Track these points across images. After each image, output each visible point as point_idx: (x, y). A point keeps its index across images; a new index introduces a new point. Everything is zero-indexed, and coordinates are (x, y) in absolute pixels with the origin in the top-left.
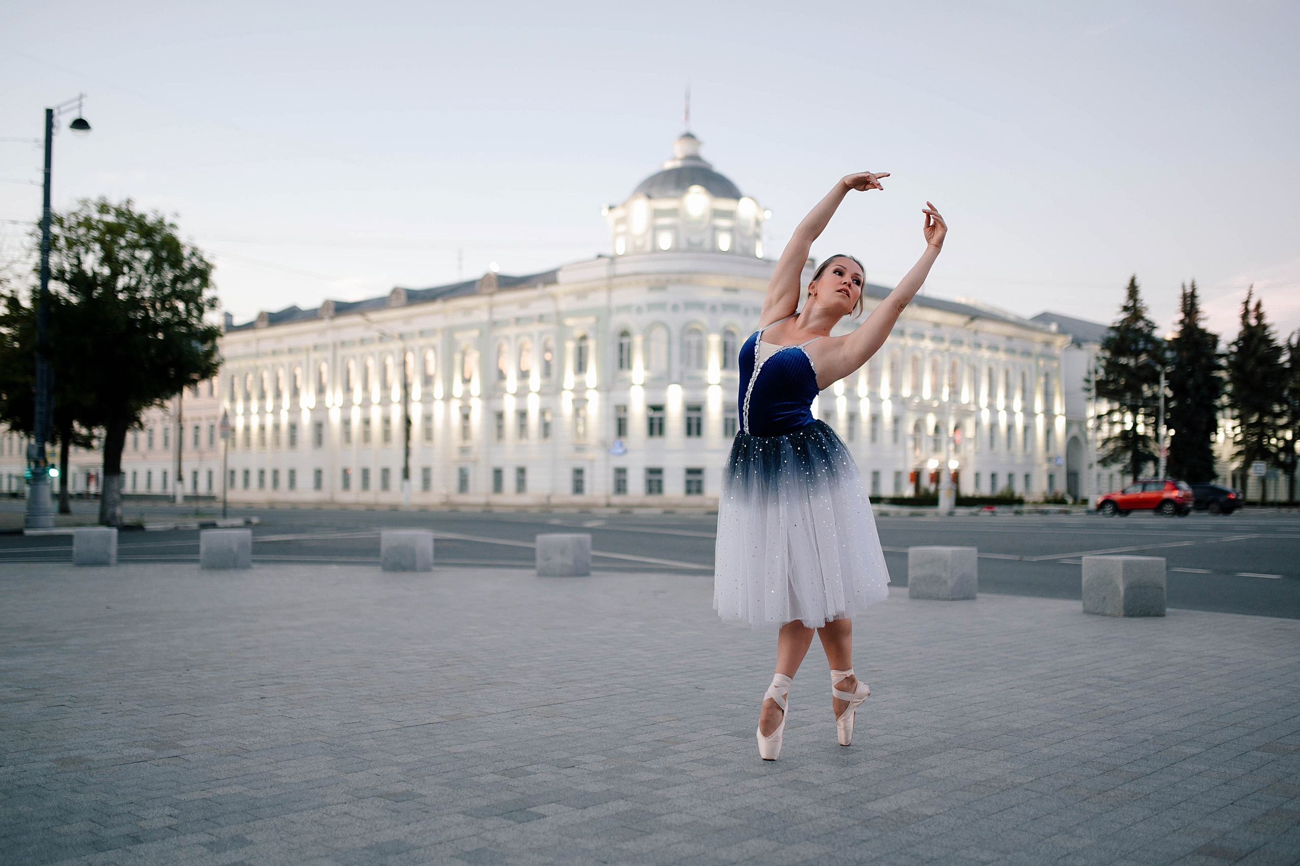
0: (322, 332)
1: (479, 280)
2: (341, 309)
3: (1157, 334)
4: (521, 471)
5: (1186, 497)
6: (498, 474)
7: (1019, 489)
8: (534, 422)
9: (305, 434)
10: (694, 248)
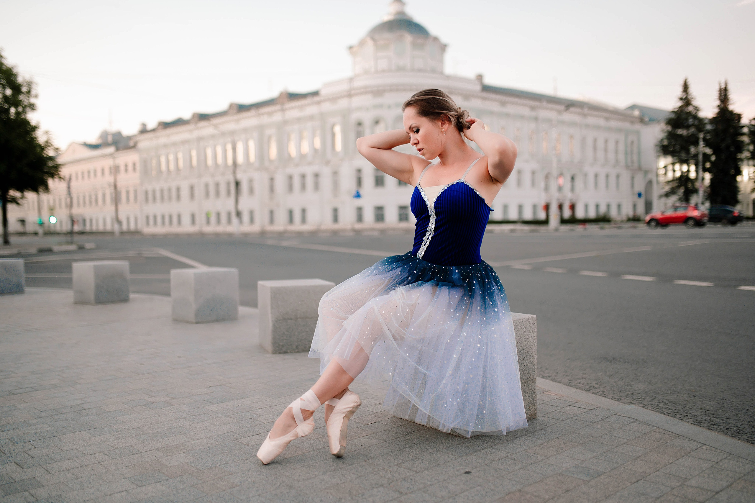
0: (191, 131)
1: (276, 98)
2: (203, 117)
3: (702, 114)
4: (304, 211)
5: (703, 215)
6: (291, 213)
7: (613, 213)
8: (310, 181)
9: (185, 193)
10: (400, 69)
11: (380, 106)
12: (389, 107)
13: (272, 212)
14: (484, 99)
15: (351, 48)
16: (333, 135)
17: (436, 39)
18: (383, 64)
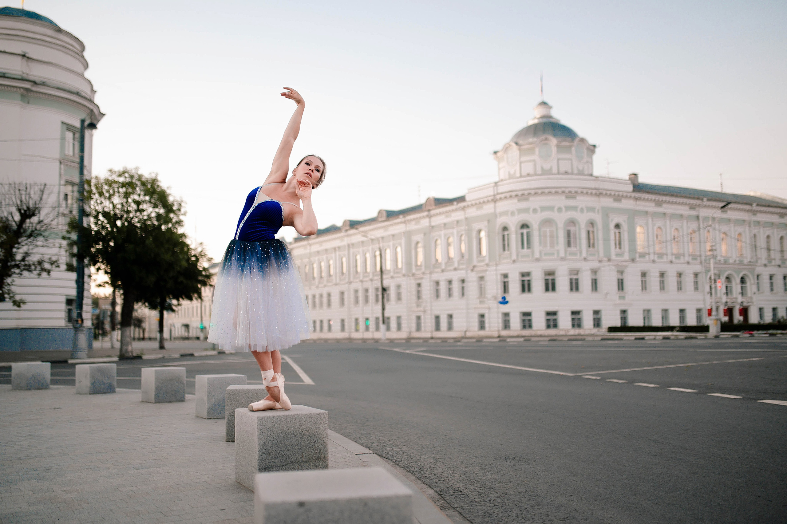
0: (341, 238)
1: (424, 204)
2: (353, 224)
4: (450, 316)
6: (437, 318)
8: (456, 286)
9: (335, 299)
10: (546, 172)
11: (526, 210)
12: (535, 211)
13: (419, 318)
14: (636, 199)
15: (495, 153)
16: (480, 240)
17: (583, 140)
18: (528, 168)
